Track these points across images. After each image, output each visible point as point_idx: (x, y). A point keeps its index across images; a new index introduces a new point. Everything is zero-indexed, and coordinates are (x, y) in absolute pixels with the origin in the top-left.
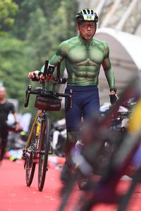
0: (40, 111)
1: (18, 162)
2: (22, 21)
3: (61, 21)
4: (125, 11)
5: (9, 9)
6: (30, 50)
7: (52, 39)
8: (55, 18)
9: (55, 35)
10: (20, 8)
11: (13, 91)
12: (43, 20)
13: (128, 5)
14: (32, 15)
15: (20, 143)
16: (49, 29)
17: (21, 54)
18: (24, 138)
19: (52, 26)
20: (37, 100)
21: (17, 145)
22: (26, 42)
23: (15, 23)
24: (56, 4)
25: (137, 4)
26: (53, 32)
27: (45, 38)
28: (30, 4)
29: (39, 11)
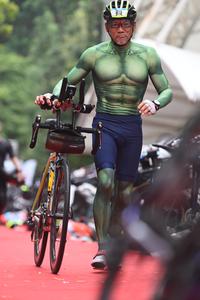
0: (53, 155)
1: (17, 229)
2: (24, 29)
3: (78, 29)
4: (169, 15)
5: (6, 11)
6: (35, 70)
7: (66, 54)
8: (71, 25)
9: (70, 49)
10: (21, 10)
11: (10, 128)
12: (53, 27)
13: (174, 7)
14: (37, 20)
15: (20, 202)
16: (62, 41)
17: (22, 75)
18: (26, 195)
19: (66, 37)
20: (49, 137)
21: (17, 205)
22: (29, 59)
23: (14, 31)
24: (72, 5)
25: (187, 5)
26: (67, 45)
27: (56, 54)
28: (36, 4)
29: (48, 14)
